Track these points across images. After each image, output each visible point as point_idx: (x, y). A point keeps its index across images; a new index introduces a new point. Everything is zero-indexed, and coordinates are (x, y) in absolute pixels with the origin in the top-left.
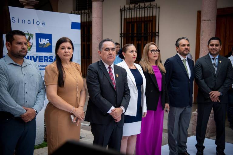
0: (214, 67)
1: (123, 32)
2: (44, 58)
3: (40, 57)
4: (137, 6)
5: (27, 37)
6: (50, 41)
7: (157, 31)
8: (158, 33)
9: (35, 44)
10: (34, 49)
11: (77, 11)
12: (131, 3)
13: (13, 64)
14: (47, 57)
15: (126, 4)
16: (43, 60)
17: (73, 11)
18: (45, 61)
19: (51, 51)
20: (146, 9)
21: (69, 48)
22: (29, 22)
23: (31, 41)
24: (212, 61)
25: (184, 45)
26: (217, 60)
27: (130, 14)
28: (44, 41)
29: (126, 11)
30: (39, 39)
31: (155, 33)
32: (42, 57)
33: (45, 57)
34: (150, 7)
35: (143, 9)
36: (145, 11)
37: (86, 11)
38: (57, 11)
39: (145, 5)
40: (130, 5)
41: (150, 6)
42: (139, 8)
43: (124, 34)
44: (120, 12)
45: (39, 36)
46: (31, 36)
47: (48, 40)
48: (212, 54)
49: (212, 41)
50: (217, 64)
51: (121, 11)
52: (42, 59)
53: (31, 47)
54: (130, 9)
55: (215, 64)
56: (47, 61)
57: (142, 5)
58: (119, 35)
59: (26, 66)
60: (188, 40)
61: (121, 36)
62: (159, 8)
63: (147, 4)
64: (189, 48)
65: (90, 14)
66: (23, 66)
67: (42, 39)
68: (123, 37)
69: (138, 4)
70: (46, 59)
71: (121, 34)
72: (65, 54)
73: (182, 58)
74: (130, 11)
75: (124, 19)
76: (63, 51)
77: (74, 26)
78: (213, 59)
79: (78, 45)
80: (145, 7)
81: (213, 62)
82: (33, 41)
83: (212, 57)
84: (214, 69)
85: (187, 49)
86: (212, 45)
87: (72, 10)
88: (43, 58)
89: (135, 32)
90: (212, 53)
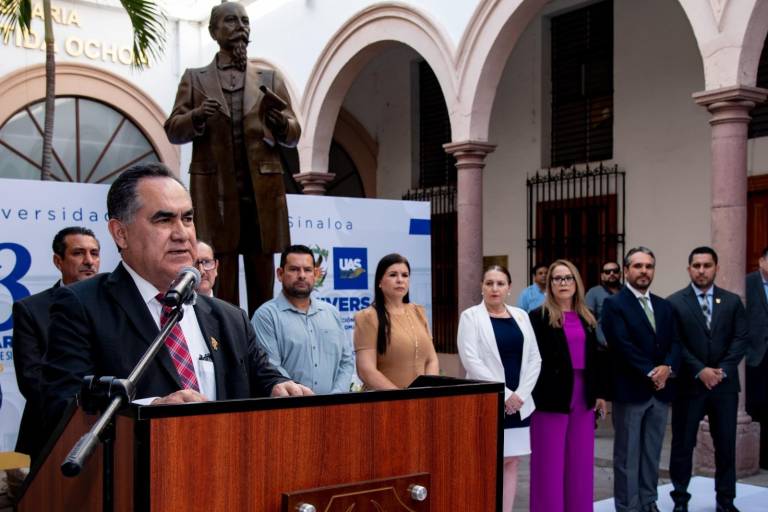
0: (705, 313)
1: (534, 236)
2: (351, 303)
3: (342, 299)
4: (568, 171)
5: (317, 256)
6: (364, 264)
7: (620, 231)
8: (623, 235)
9: (331, 271)
10: (329, 281)
11: (420, 188)
12: (554, 165)
13: (290, 310)
14: (357, 299)
15: (543, 168)
16: (349, 306)
17: (413, 188)
18: (352, 310)
19: (365, 287)
20: (591, 178)
21: (404, 275)
22: (321, 225)
23: (324, 265)
24: (700, 299)
25: (638, 266)
26: (710, 299)
27: (553, 192)
28: (351, 265)
29: (540, 185)
30: (341, 260)
31: (616, 235)
32: (346, 299)
33: (352, 299)
34: (601, 174)
35: (585, 179)
36: (588, 182)
37: (444, 188)
38: (374, 196)
39: (588, 168)
40: (552, 170)
41: (601, 172)
42: (574, 177)
43: (537, 240)
44: (525, 187)
45: (341, 253)
46: (323, 254)
47: (359, 260)
48: (698, 286)
49: (695, 256)
50: (710, 307)
51: (529, 184)
52: (347, 304)
53: (324, 278)
54: (551, 179)
55: (705, 308)
56: (358, 309)
57: (581, 168)
58: (525, 244)
59: (315, 313)
60: (651, 254)
61: (530, 247)
62: (624, 174)
63: (594, 166)
64: (649, 272)
65: (452, 195)
66: (309, 313)
67: (346, 260)
68: (534, 249)
69: (572, 167)
70: (355, 304)
71: (530, 241)
72: (397, 286)
73: (638, 294)
74: (552, 183)
75: (538, 204)
76: (393, 280)
77: (416, 227)
78: (703, 296)
79: (424, 270)
80: (588, 174)
81: (702, 302)
82: (328, 266)
83: (698, 292)
84: (705, 318)
85: (644, 275)
86: (698, 266)
87: (410, 187)
88: (349, 302)
89: (566, 234)
90: (699, 283)
